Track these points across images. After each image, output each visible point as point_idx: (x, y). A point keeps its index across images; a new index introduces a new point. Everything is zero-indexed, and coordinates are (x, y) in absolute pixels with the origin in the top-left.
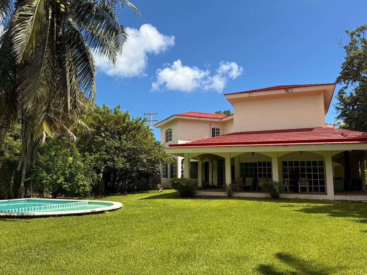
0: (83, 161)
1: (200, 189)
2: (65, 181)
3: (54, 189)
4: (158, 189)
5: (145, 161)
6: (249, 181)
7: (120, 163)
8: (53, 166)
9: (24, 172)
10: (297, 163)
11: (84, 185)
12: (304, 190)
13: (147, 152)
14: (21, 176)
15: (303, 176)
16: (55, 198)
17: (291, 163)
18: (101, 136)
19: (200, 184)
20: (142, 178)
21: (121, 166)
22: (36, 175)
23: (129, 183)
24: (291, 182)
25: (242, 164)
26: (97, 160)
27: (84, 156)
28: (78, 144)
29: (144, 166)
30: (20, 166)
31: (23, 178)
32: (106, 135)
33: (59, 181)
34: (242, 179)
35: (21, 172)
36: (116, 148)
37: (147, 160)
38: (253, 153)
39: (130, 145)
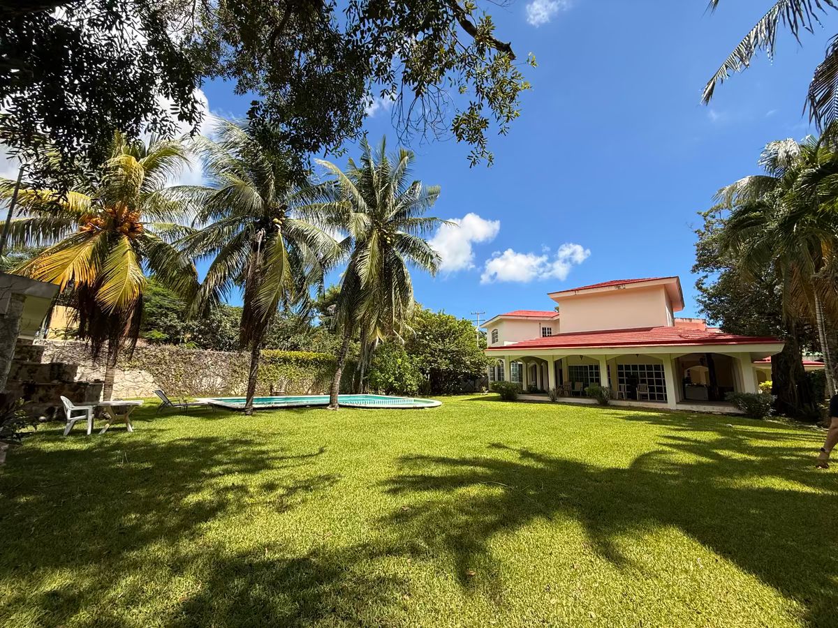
0: (411, 363)
1: (524, 393)
2: (395, 380)
3: (386, 387)
4: (483, 392)
5: (468, 362)
6: (579, 386)
7: (444, 365)
8: (385, 366)
9: (362, 372)
10: (635, 367)
11: (411, 385)
12: (644, 398)
13: (471, 354)
14: (360, 376)
15: (644, 381)
16: (387, 394)
17: (627, 367)
18: (426, 340)
19: (525, 388)
20: (469, 381)
21: (444, 367)
22: (372, 374)
23: (455, 384)
24: (628, 388)
25: (570, 368)
26: (423, 361)
27: (412, 358)
28: (406, 345)
29: (468, 368)
30: (359, 366)
31: (362, 376)
32: (430, 338)
33: (390, 381)
34: (570, 384)
35: (360, 371)
36: (440, 350)
37: (470, 361)
38: (581, 356)
39: (453, 347)
